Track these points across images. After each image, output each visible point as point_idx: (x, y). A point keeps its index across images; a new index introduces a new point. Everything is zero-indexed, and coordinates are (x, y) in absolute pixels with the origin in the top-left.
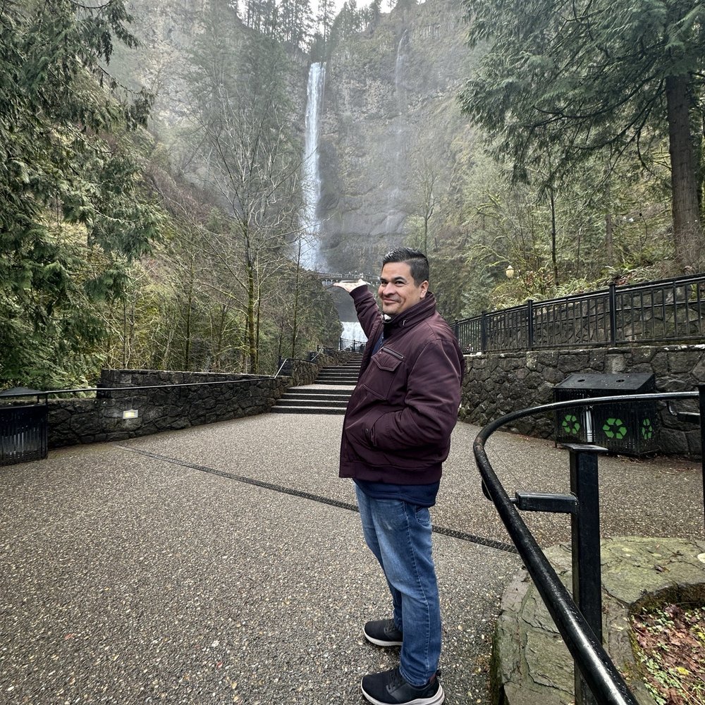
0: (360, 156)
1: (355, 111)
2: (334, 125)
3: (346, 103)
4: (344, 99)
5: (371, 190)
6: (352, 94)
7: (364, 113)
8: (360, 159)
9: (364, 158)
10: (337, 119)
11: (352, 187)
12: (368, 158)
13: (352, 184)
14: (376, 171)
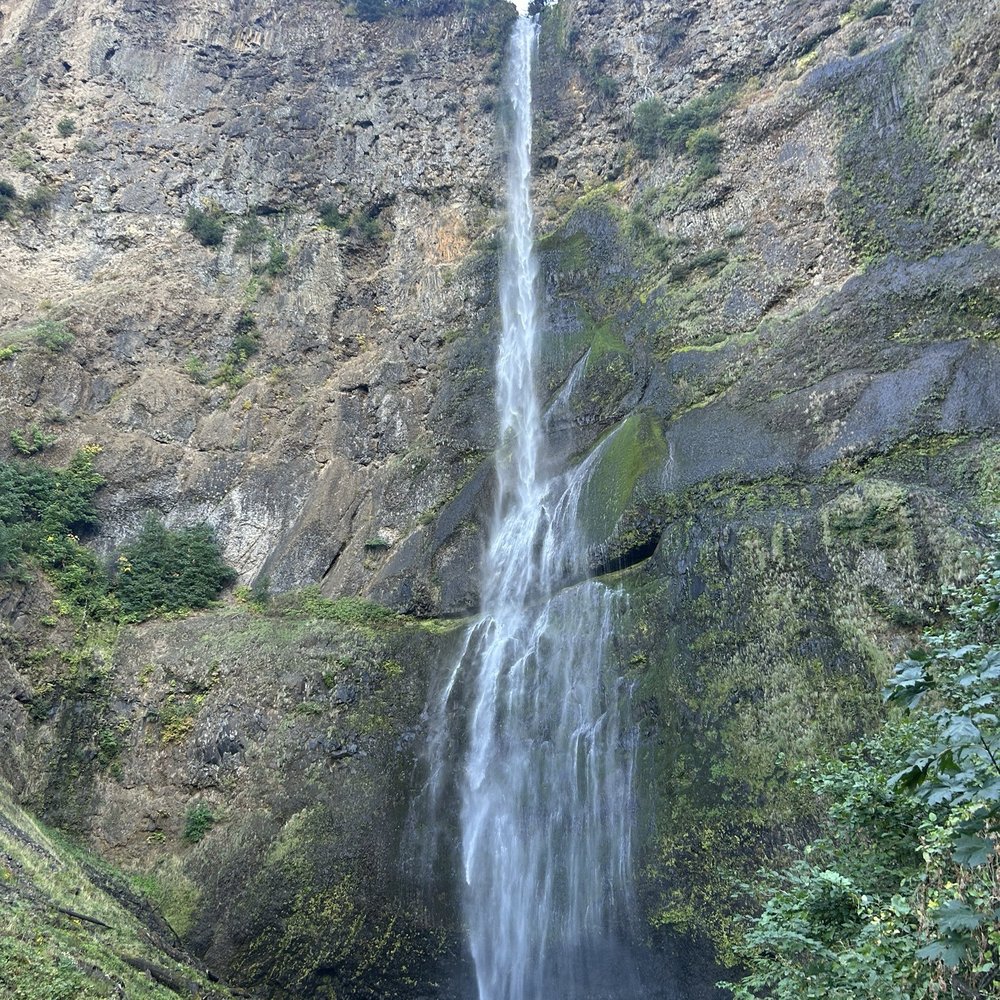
0: (712, 204)
1: (672, 84)
2: (610, 156)
3: (635, 73)
4: (630, 65)
5: (772, 305)
6: (654, 41)
7: (703, 75)
8: (713, 214)
9: (729, 207)
10: (615, 132)
11: (693, 316)
12: (743, 199)
13: (692, 308)
14: (783, 233)
